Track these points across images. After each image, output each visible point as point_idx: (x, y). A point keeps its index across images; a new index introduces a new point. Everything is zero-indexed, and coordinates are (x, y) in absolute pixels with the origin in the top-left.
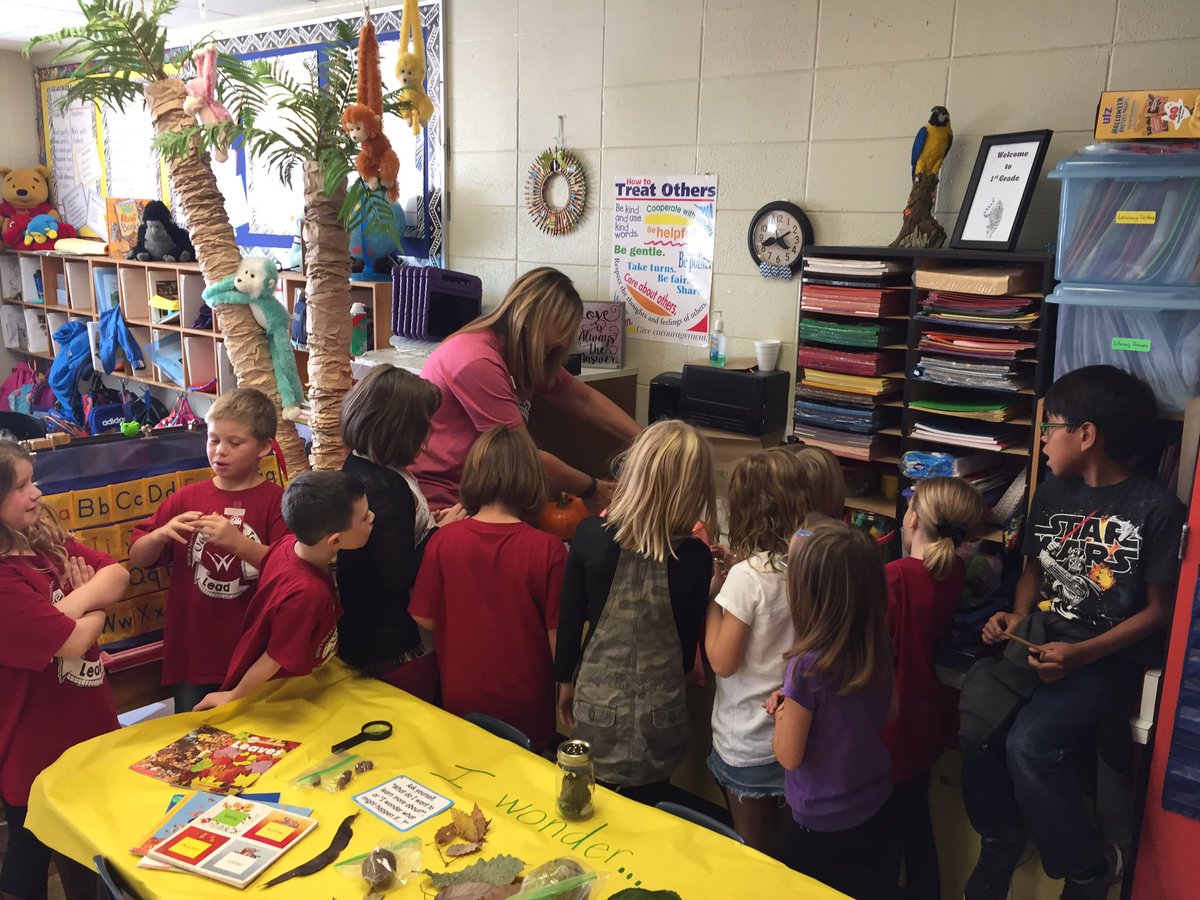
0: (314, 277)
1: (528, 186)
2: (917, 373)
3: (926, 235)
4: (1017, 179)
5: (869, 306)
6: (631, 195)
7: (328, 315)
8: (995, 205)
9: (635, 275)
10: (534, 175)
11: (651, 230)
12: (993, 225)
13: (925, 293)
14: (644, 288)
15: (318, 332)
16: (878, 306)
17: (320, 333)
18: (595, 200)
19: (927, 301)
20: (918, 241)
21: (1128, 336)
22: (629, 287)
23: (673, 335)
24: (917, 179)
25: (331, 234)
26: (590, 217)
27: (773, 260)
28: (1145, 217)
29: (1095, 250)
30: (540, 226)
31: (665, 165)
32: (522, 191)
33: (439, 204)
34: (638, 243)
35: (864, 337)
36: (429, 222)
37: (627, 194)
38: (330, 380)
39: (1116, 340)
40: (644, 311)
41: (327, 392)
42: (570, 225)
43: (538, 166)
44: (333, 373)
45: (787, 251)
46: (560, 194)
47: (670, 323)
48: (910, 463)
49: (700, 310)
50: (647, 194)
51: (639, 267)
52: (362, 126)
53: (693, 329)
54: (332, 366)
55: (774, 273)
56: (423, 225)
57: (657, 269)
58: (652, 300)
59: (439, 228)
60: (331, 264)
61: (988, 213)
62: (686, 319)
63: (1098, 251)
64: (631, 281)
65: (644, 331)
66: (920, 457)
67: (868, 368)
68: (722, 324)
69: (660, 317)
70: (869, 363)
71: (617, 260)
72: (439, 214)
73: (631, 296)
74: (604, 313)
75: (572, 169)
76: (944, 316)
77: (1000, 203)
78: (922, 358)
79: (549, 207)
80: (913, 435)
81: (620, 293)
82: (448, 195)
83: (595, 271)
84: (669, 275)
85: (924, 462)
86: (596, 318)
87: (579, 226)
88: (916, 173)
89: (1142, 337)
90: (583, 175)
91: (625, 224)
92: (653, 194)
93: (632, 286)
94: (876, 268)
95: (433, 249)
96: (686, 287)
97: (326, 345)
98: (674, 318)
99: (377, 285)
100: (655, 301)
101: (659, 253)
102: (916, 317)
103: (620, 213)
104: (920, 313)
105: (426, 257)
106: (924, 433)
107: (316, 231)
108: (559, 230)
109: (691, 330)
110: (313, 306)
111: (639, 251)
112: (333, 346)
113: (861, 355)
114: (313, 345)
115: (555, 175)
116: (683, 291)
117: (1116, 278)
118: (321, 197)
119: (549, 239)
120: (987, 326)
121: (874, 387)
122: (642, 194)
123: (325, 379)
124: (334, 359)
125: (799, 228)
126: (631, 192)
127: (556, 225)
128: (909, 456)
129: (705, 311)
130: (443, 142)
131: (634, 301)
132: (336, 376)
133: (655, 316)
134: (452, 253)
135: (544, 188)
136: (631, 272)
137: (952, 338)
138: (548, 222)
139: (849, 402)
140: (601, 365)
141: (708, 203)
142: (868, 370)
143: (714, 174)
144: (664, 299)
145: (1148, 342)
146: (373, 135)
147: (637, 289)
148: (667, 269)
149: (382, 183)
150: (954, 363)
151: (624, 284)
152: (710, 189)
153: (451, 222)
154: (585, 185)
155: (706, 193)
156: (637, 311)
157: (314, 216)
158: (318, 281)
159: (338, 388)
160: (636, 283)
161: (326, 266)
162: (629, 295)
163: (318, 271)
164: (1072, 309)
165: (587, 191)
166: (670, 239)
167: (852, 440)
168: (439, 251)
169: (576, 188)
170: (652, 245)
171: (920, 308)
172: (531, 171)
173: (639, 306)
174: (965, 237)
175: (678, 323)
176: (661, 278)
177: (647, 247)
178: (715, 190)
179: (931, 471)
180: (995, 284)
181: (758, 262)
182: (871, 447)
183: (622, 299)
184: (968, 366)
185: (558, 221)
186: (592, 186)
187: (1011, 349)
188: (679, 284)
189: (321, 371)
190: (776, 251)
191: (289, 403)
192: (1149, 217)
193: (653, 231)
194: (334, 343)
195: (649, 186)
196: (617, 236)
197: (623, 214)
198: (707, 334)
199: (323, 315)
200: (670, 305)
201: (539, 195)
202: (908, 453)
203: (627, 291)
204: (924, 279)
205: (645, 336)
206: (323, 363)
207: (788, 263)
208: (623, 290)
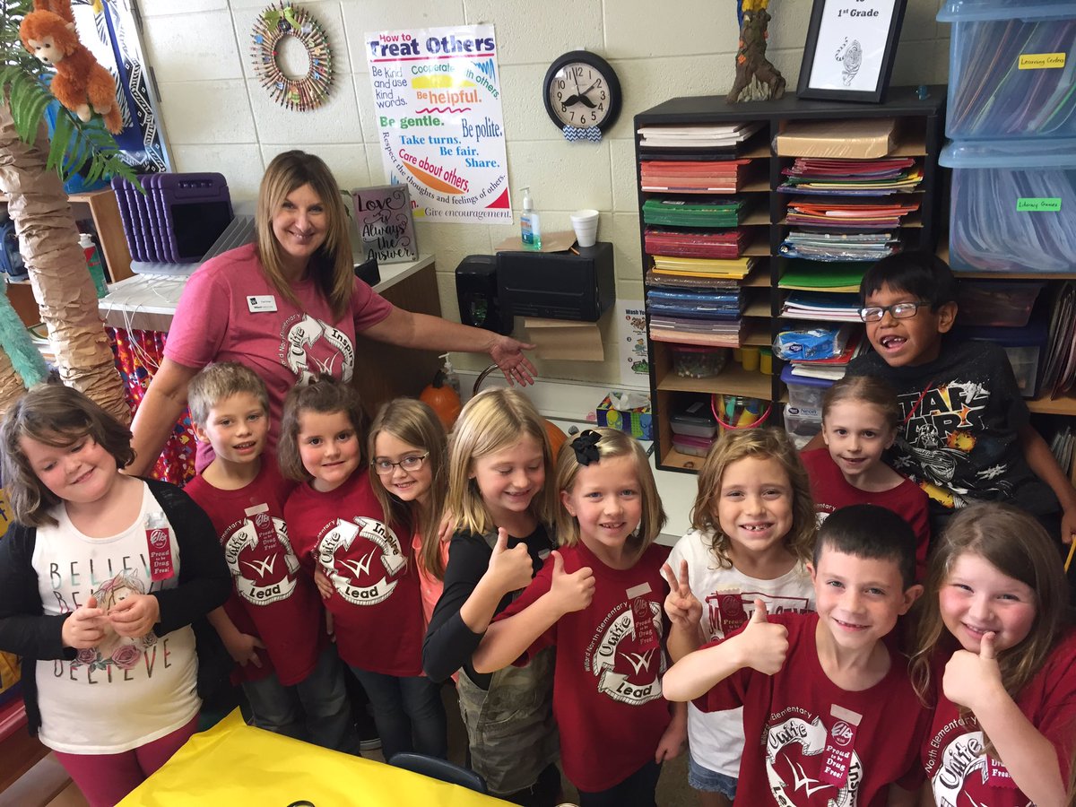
0: (29, 236)
1: (255, 53)
2: (785, 250)
3: (766, 85)
4: (876, 14)
5: (724, 181)
6: (389, 55)
7: (60, 279)
8: (849, 45)
9: (411, 150)
10: (260, 40)
11: (420, 96)
12: (851, 71)
13: (790, 161)
14: (424, 164)
15: (51, 302)
16: (735, 180)
17: (57, 303)
18: (343, 64)
19: (794, 170)
20: (758, 91)
21: (1032, 196)
22: (406, 165)
23: (469, 214)
24: (747, 18)
25: (37, 179)
26: (341, 85)
27: (577, 121)
28: (1053, 60)
29: (992, 99)
30: (280, 101)
31: (425, 15)
32: (248, 61)
33: (143, 84)
34: (409, 112)
35: (722, 216)
36: (134, 108)
37: (384, 54)
38: (86, 357)
39: (1021, 201)
40: (430, 190)
41: (85, 371)
42: (319, 96)
43: (261, 27)
44: (86, 347)
45: (593, 110)
46: (298, 59)
47: (463, 201)
48: (784, 347)
49: (497, 185)
50: (409, 53)
51: (414, 141)
52: (51, 41)
53: (492, 206)
54: (83, 339)
55: (581, 135)
56: (127, 111)
57: (437, 141)
58: (437, 177)
59: (150, 113)
60: (47, 216)
61: (840, 56)
62: (483, 195)
63: (995, 102)
64: (408, 157)
65: (434, 213)
66: (794, 337)
67: (729, 250)
68: (531, 202)
69: (451, 196)
70: (730, 244)
71: (386, 134)
72: (146, 95)
73: (411, 175)
74: (387, 202)
75: (308, 28)
76: (814, 186)
77: (855, 43)
78: (791, 234)
79: (287, 78)
80: (785, 315)
81: (397, 173)
82: (151, 71)
83: (361, 148)
84: (453, 147)
85: (801, 341)
86: (379, 209)
87: (330, 97)
88: (744, 10)
89: (1050, 196)
90: (322, 36)
91: (388, 91)
92: (416, 52)
93: (411, 163)
94: (726, 136)
95: (148, 142)
96: (476, 158)
97: (67, 317)
98: (467, 195)
99: (93, 199)
100: (442, 178)
101: (436, 122)
102: (780, 189)
103: (378, 78)
104: (785, 184)
105: (142, 148)
106: (795, 311)
107: (15, 176)
108: (305, 105)
109: (489, 207)
110: (37, 271)
111: (411, 122)
112: (78, 315)
113: (719, 237)
114: (50, 319)
115: (286, 37)
116: (473, 164)
117: (1013, 132)
118: (9, 132)
119: (295, 115)
120: (866, 193)
121: (738, 269)
122: (403, 54)
123: (78, 357)
124: (83, 330)
125: (603, 81)
126: (387, 51)
127: (301, 98)
128: (782, 337)
129: (504, 185)
130: (129, 7)
131: (416, 180)
132: (91, 350)
133: (445, 195)
134: (173, 140)
135: (275, 54)
136: (406, 146)
137: (822, 209)
138: (290, 95)
139: (710, 288)
140: (394, 260)
141: (487, 59)
142: (730, 252)
143: (488, 22)
144: (451, 175)
145: (1058, 201)
146: (70, 51)
147: (417, 166)
148: (450, 140)
149: (97, 111)
150: (828, 236)
151: (400, 161)
152: (487, 41)
153: (163, 104)
154: (328, 47)
155: (483, 46)
156: (422, 192)
157: (7, 159)
158: (35, 240)
159: (98, 363)
160: (415, 159)
161: (41, 219)
162: (409, 173)
163: (32, 227)
164: (965, 173)
165: (332, 55)
166: (446, 105)
167: (718, 327)
168: (156, 140)
169: (317, 51)
170: (426, 113)
171: (785, 179)
172: (255, 34)
173: (423, 186)
174: (814, 84)
175: (473, 200)
176: (444, 152)
177: (421, 116)
178: (494, 42)
179: (810, 353)
180: (874, 144)
181: (561, 125)
182: (739, 333)
183: (403, 180)
184: (844, 237)
185: (303, 93)
186: (337, 47)
187: (892, 215)
188: (467, 157)
189: (70, 348)
190: (580, 111)
191: (34, 382)
192: (1057, 60)
193: (424, 96)
194: (79, 312)
195: (409, 43)
196: (381, 105)
197: (383, 79)
198: (510, 210)
199: (55, 281)
200: (459, 181)
201: (271, 66)
202: (781, 334)
203: (405, 169)
204: (787, 145)
205: (436, 219)
206: (70, 338)
207: (595, 123)
208: (400, 168)
